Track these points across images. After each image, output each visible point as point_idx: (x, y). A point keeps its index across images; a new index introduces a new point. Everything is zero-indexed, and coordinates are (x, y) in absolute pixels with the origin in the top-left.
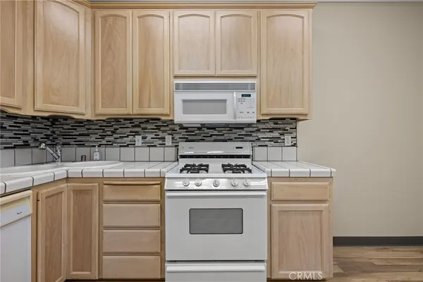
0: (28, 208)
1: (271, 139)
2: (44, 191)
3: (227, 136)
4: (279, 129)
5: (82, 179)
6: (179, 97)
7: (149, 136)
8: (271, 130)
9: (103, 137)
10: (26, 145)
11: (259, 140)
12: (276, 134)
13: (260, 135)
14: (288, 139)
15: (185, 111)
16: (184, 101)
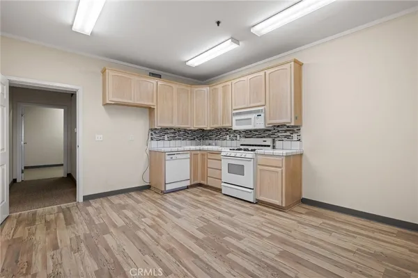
0: (188, 156)
1: (286, 137)
2: (193, 153)
3: (263, 135)
4: (290, 130)
5: (203, 150)
6: (235, 118)
7: (232, 135)
8: (285, 131)
9: (217, 136)
10: (194, 139)
11: (278, 137)
12: (288, 133)
13: (279, 134)
14: (295, 136)
15: (237, 124)
16: (236, 120)
